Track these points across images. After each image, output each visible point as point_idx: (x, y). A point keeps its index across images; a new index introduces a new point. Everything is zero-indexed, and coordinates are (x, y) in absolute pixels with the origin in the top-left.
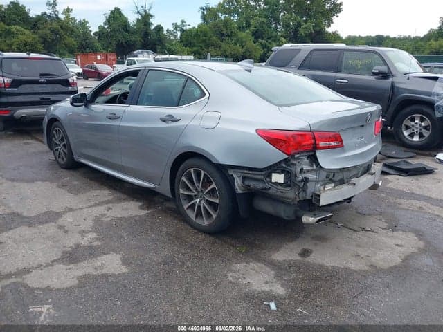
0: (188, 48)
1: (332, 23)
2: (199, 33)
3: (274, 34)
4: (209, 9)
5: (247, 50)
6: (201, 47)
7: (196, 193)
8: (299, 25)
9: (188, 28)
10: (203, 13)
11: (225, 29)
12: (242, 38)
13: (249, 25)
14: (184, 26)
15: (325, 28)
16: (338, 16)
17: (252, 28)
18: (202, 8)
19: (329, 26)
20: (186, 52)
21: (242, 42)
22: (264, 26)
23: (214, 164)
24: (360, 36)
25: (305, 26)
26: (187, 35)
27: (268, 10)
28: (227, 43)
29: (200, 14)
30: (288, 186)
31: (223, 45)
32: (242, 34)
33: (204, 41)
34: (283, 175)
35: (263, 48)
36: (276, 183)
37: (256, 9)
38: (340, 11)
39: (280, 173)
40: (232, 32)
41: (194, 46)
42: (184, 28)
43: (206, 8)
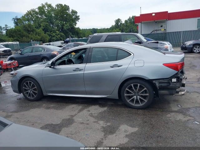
0: (11, 38)
1: (77, 24)
2: (16, 31)
3: (53, 30)
4: (18, 19)
5: (42, 37)
6: (18, 37)
7: (134, 94)
8: (63, 25)
9: (9, 28)
10: (15, 21)
11: (29, 28)
12: (38, 32)
13: (40, 26)
14: (7, 27)
15: (74, 26)
16: (78, 21)
17: (42, 27)
18: (14, 19)
19: (75, 25)
20: (11, 40)
21: (39, 34)
22: (48, 26)
23: (147, 80)
24: (86, 29)
25: (66, 25)
26: (9, 32)
27: (48, 19)
28: (32, 35)
29: (13, 21)
30: (178, 82)
31: (30, 35)
32: (38, 30)
33: (19, 34)
34: (176, 79)
35: (49, 36)
36: (174, 82)
37: (42, 19)
38: (79, 19)
39: (175, 78)
40: (33, 30)
41: (15, 37)
42: (7, 28)
43: (16, 19)
